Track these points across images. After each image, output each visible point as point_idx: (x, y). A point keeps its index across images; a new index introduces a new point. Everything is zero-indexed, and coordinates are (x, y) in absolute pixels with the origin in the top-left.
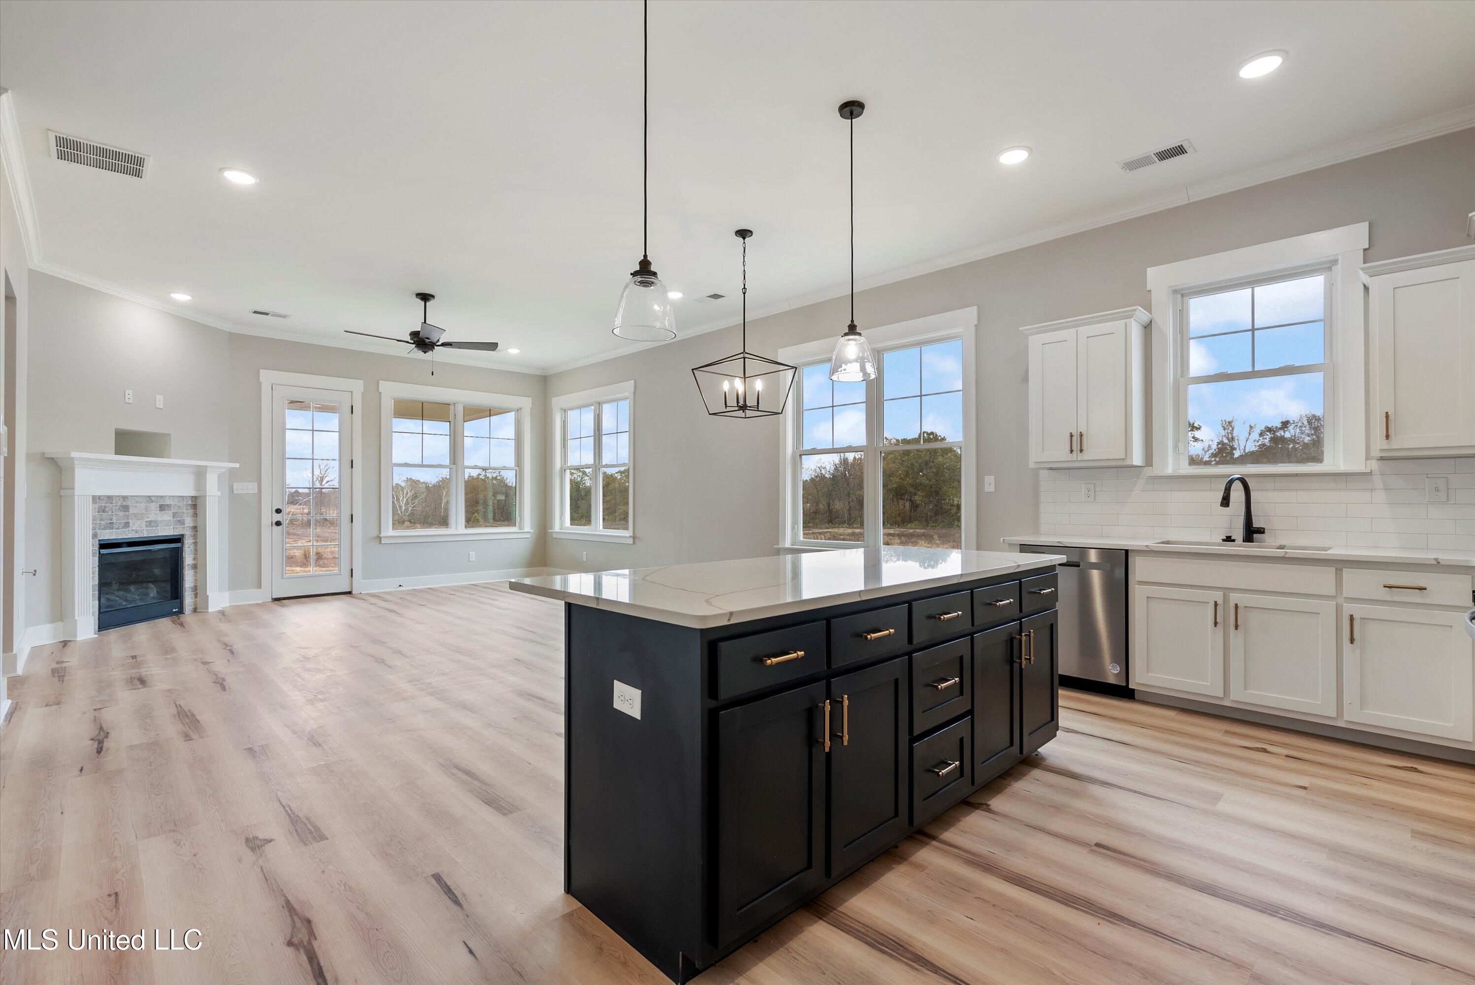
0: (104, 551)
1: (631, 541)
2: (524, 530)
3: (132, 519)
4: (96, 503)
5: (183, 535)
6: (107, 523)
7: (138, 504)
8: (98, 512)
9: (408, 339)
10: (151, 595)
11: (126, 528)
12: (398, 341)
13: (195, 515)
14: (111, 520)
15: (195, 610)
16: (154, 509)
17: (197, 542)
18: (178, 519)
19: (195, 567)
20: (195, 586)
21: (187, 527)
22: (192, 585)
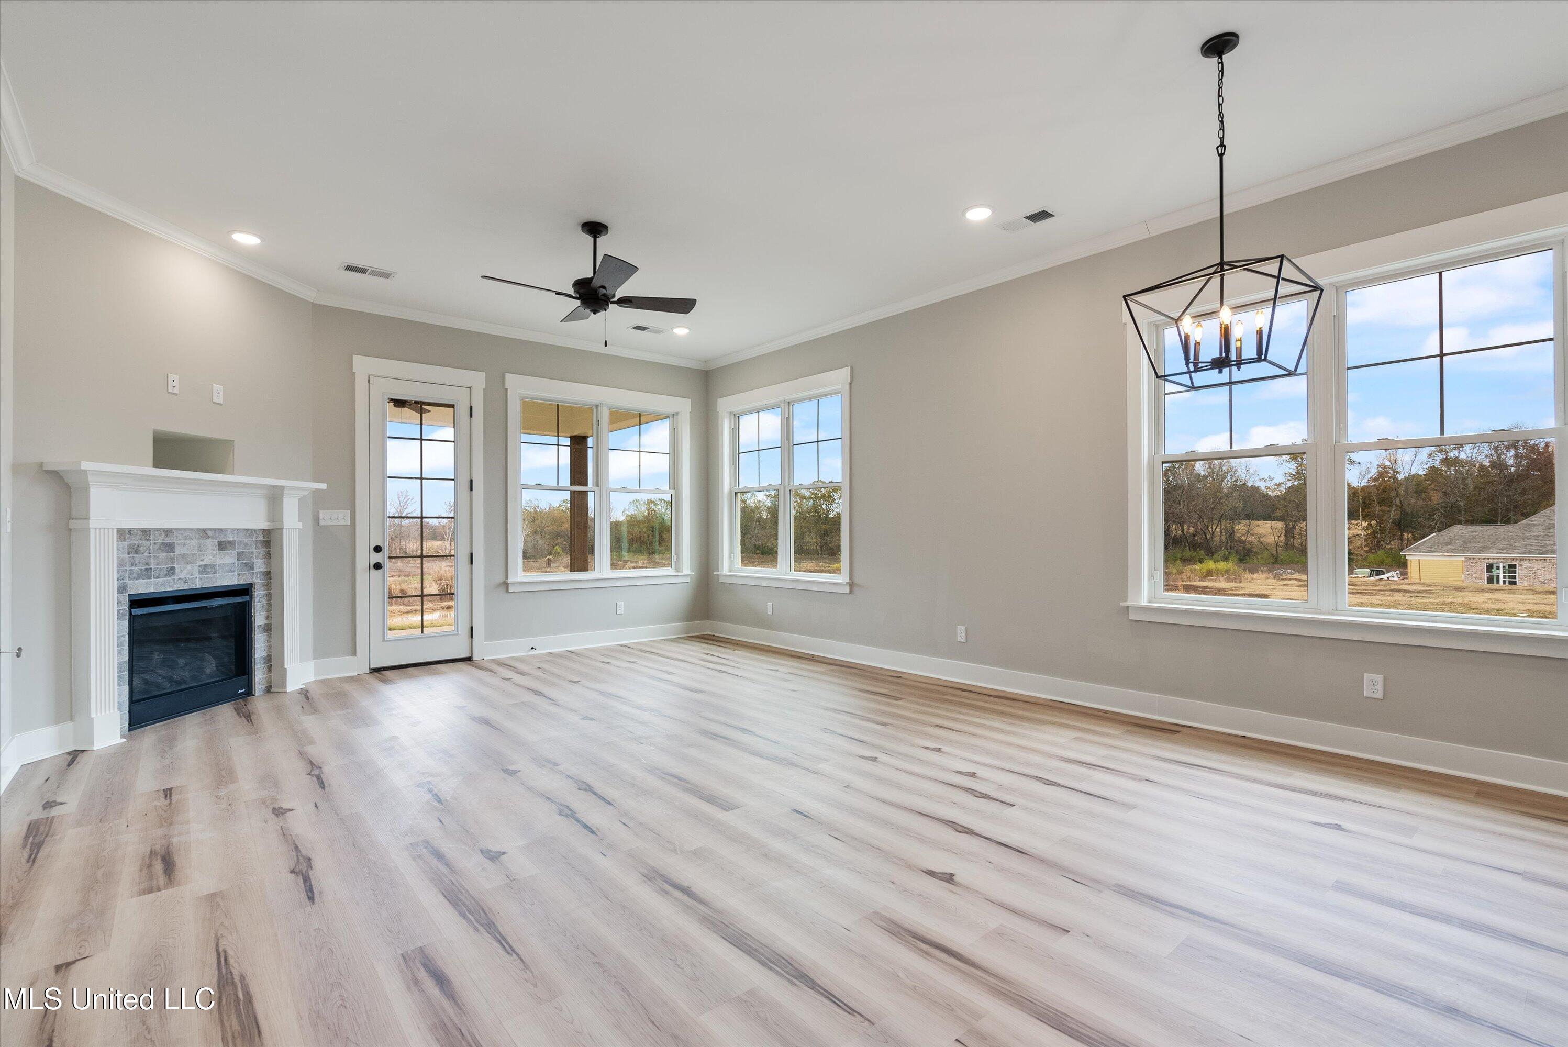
0: (137, 611)
1: (847, 590)
2: (682, 572)
3: (178, 563)
4: (125, 540)
5: (251, 585)
6: (141, 570)
7: (188, 541)
8: (129, 554)
9: (571, 292)
10: (208, 671)
11: (170, 577)
12: (558, 293)
13: (268, 556)
14: (147, 564)
15: (268, 690)
16: (210, 548)
17: (270, 594)
18: (244, 562)
19: (268, 629)
20: (268, 656)
21: (257, 573)
22: (264, 654)
